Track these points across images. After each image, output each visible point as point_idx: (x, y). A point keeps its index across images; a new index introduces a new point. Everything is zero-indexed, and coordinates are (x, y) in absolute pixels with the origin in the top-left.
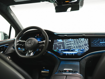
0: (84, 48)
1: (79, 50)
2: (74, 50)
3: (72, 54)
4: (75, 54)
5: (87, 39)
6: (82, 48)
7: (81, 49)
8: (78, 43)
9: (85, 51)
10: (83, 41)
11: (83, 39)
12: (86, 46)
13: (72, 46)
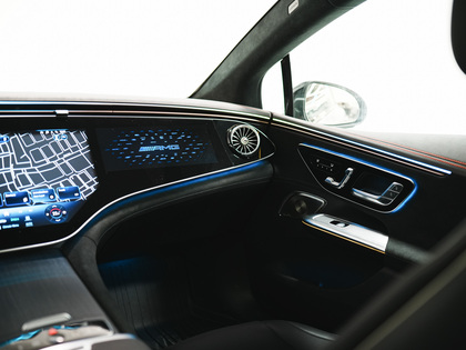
0: (76, 180)
1: (51, 193)
2: (26, 195)
3: (22, 221)
4: (34, 218)
5: (83, 134)
6: (66, 184)
7: (63, 189)
8: (38, 156)
9: (83, 197)
10: (65, 147)
11: (63, 132)
12: (84, 171)
13: (9, 175)
